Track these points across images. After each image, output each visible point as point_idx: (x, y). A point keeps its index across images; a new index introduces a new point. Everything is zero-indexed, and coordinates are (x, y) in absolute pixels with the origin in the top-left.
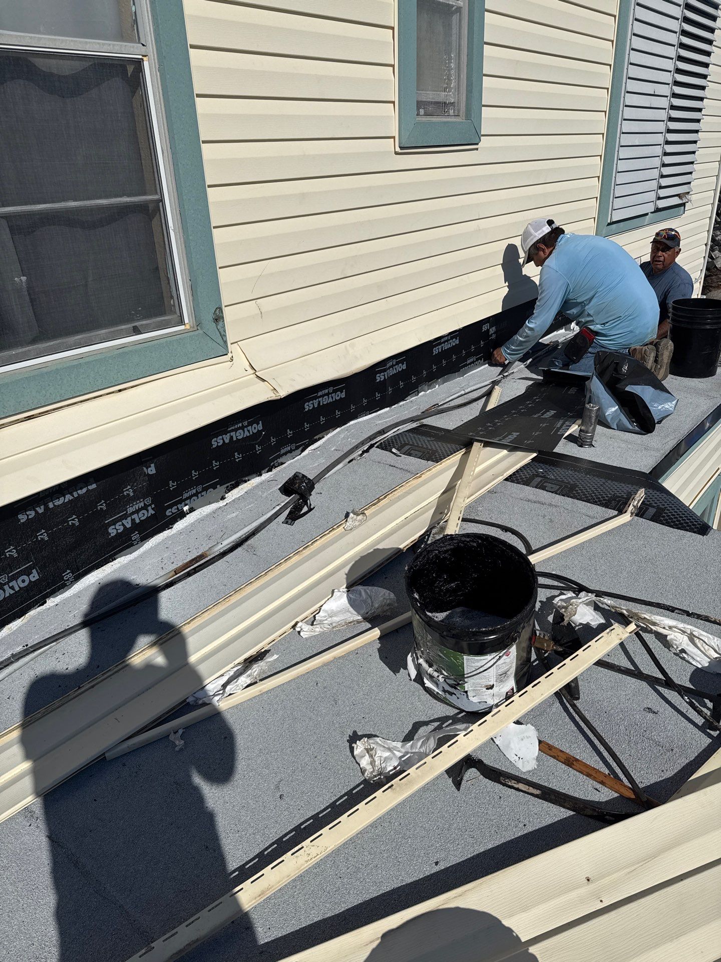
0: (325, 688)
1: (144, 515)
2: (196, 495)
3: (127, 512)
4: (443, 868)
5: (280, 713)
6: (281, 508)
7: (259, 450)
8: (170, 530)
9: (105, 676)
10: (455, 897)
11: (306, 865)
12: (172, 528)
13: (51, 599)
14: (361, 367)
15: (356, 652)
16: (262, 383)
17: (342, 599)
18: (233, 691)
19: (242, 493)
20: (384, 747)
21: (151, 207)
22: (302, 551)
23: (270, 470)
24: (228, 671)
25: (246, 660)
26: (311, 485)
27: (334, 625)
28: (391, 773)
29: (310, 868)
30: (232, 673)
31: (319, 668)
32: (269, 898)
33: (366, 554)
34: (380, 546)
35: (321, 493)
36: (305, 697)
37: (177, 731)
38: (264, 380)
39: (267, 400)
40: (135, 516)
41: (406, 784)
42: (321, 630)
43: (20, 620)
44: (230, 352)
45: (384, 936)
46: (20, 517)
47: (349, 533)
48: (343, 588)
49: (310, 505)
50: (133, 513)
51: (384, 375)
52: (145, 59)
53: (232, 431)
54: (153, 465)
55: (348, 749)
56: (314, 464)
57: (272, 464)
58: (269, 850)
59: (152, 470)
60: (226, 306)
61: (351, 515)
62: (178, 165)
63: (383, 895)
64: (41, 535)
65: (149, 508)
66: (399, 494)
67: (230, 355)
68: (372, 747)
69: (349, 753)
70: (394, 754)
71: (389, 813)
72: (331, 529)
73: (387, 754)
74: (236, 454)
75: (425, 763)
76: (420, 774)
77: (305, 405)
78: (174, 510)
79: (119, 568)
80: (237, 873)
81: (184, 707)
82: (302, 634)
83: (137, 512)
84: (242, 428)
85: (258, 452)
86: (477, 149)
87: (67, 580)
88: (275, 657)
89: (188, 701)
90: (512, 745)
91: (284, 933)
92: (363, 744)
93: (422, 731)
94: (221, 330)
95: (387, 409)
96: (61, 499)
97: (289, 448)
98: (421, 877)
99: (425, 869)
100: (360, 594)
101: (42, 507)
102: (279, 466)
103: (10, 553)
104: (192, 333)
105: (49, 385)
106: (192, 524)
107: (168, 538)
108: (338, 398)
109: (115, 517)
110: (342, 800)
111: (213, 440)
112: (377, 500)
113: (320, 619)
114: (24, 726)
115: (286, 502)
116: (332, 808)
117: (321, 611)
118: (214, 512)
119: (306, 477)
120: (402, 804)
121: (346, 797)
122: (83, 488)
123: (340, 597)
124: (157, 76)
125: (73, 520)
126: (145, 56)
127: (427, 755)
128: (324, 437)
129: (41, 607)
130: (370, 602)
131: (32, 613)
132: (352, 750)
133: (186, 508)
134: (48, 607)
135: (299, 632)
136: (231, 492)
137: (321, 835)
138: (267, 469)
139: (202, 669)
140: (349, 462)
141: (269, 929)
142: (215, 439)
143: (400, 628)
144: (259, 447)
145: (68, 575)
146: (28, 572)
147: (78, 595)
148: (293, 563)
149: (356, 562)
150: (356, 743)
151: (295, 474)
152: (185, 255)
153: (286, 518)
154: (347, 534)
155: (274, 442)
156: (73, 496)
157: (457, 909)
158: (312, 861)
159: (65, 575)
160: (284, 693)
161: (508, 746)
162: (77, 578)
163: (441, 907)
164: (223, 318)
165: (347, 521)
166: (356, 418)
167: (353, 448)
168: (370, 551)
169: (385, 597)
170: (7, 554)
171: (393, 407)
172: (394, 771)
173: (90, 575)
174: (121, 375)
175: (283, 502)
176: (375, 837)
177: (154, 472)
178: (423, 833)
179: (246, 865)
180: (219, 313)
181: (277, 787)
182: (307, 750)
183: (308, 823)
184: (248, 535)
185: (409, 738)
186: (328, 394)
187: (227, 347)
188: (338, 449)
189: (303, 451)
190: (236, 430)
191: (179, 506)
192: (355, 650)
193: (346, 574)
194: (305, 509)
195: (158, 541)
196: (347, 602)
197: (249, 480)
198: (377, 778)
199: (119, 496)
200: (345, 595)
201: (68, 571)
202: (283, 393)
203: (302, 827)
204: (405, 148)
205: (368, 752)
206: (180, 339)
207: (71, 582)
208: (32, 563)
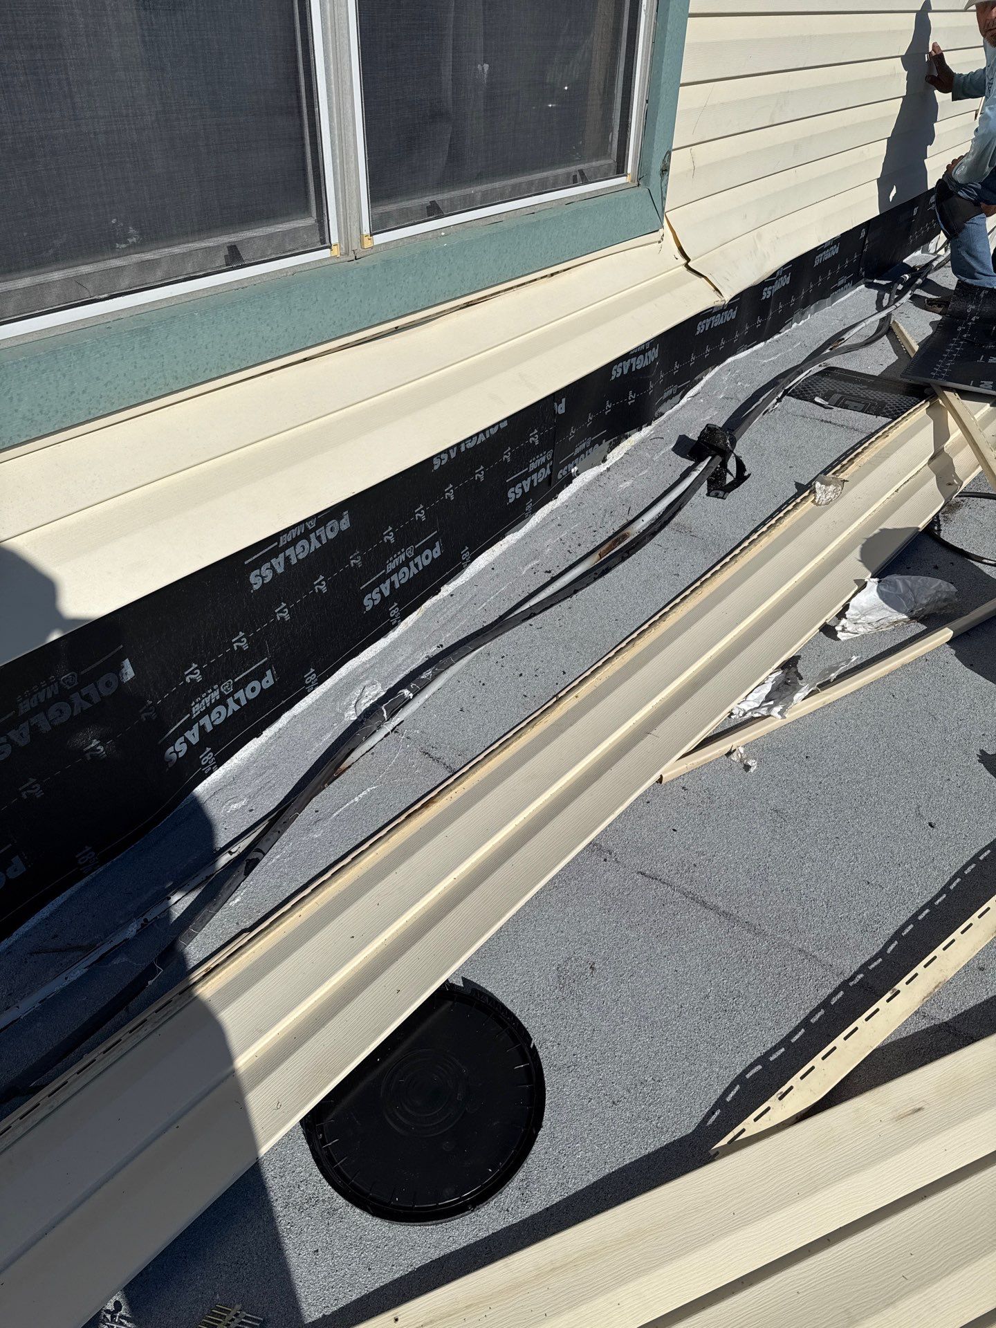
0: (907, 700)
1: (541, 476)
2: (585, 451)
3: (529, 469)
6: (700, 473)
7: (651, 389)
8: (555, 501)
12: (557, 498)
13: (445, 586)
16: (699, 279)
17: (871, 593)
19: (622, 453)
23: (648, 424)
27: (874, 625)
34: (889, 524)
38: (700, 276)
40: (534, 476)
43: (416, 613)
44: (661, 226)
46: (435, 461)
47: (827, 509)
50: (534, 472)
51: (771, 290)
53: (634, 355)
54: (564, 400)
55: (985, 771)
58: (955, 884)
60: (674, 150)
61: (816, 484)
64: (448, 491)
65: (546, 466)
67: (660, 232)
69: (989, 775)
72: (794, 503)
74: (630, 392)
77: (698, 325)
78: (565, 471)
79: (507, 549)
83: (537, 470)
84: (644, 352)
85: (650, 393)
87: (464, 561)
94: (664, 191)
95: (762, 344)
97: (671, 391)
100: (896, 586)
101: (455, 449)
102: (657, 418)
103: (420, 515)
104: (635, 190)
106: (576, 495)
107: (554, 512)
108: (728, 319)
109: (517, 476)
111: (614, 368)
113: (852, 617)
115: (704, 465)
117: (850, 607)
118: (597, 479)
125: (480, 472)
128: (703, 378)
129: (435, 597)
130: (910, 595)
131: (428, 604)
133: (573, 471)
134: (443, 597)
136: (613, 451)
142: (616, 366)
143: (971, 630)
144: (652, 384)
145: (466, 554)
146: (433, 544)
147: (472, 583)
153: (709, 491)
154: (822, 511)
155: (662, 378)
156: (486, 437)
159: (463, 554)
162: (472, 559)
164: (669, 168)
165: (813, 492)
166: (735, 353)
169: (939, 589)
170: (417, 516)
171: (768, 341)
173: (481, 556)
177: (563, 408)
180: (668, 160)
181: (919, 815)
183: (986, 854)
186: (721, 312)
187: (663, 218)
188: (728, 396)
189: (682, 397)
191: (568, 467)
194: (730, 477)
195: (542, 515)
196: (877, 596)
197: (630, 436)
199: (525, 443)
200: (876, 587)
201: (467, 548)
202: (727, 297)
207: (468, 564)
208: (436, 532)
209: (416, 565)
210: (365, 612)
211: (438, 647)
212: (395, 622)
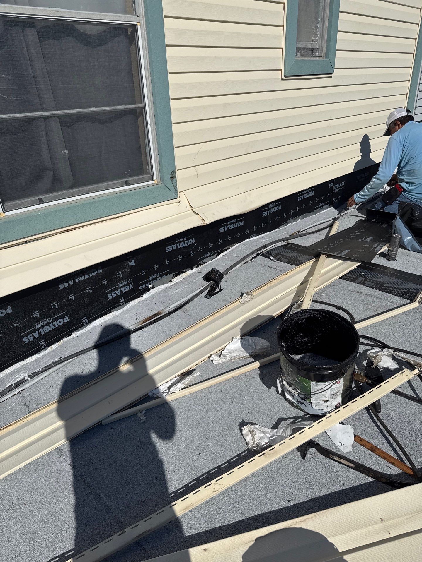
0: (226, 393)
1: (127, 289)
2: (156, 278)
3: (118, 286)
4: (293, 504)
5: (201, 406)
6: (203, 289)
7: (192, 254)
8: (141, 298)
9: (103, 377)
10: (300, 522)
11: (213, 494)
12: (142, 297)
13: (75, 332)
14: (254, 208)
15: (245, 375)
16: (196, 215)
17: (238, 343)
18: (174, 391)
19: (182, 279)
20: (260, 431)
21: (138, 111)
22: (215, 314)
23: (198, 266)
24: (171, 379)
25: (181, 374)
26: (221, 276)
27: (233, 358)
28: (264, 446)
29: (215, 496)
30: (173, 381)
31: (223, 382)
32: (191, 511)
33: (252, 318)
34: (261, 314)
35: (227, 281)
36: (214, 398)
37: (142, 412)
38: (197, 214)
39: (199, 225)
40: (122, 289)
41: (273, 453)
42: (225, 360)
43: (58, 343)
44: (179, 197)
45: (258, 539)
46: (60, 286)
47: (243, 305)
48: (239, 337)
49: (221, 287)
50: (121, 287)
51: (267, 213)
52: (138, 24)
53: (178, 243)
54: (133, 261)
55: (239, 430)
56: (223, 264)
57: (200, 262)
58: (192, 484)
59: (132, 263)
60: (177, 170)
61: (245, 295)
62: (154, 87)
63: (257, 516)
64: (71, 296)
65: (130, 285)
66: (274, 284)
67: (178, 199)
68: (253, 430)
69: (239, 432)
70: (266, 435)
71: (262, 469)
72: (232, 302)
73: (262, 435)
74: (179, 256)
75: (285, 442)
76: (281, 448)
77: (220, 229)
78: (144, 286)
79: (113, 317)
80: (173, 495)
81: (146, 398)
82: (214, 362)
83: (124, 286)
84: (184, 241)
85: (192, 256)
86: (331, 77)
87: (84, 323)
88: (199, 374)
89: (148, 395)
90: (338, 436)
91: (199, 532)
92: (248, 428)
93: (283, 423)
94: (175, 184)
95: (268, 233)
96: (82, 277)
97: (209, 254)
98: (279, 508)
99: (282, 504)
100: (248, 341)
101: (72, 281)
102: (203, 264)
103: (54, 306)
104: (159, 185)
105: (79, 213)
106: (153, 295)
107: (140, 302)
108: (239, 226)
109: (112, 289)
110: (235, 459)
111: (167, 248)
112: (260, 287)
113: (224, 354)
114: (59, 402)
115: (207, 285)
116: (229, 463)
117: (225, 349)
118: (166, 289)
119: (219, 271)
120: (271, 464)
121: (237, 458)
122: (95, 272)
123: (236, 342)
124: (145, 34)
125: (89, 289)
126: (138, 23)
127: (286, 438)
128: (230, 248)
129: (69, 337)
130: (254, 346)
131: (64, 340)
132: (241, 431)
133: (150, 286)
134: (73, 337)
135: (212, 361)
136: (176, 278)
137: (222, 478)
138: (196, 266)
139: (156, 377)
140: (244, 264)
141: (190, 528)
142: (168, 247)
143: (272, 362)
144: (192, 252)
145: (85, 320)
146: (63, 317)
147: (90, 331)
148: (210, 321)
149: (247, 322)
150: (244, 427)
151: (212, 269)
152: (156, 140)
153: (206, 295)
154: (242, 306)
155: (201, 250)
156: (89, 276)
157: (301, 529)
158: (216, 492)
159: (83, 320)
160: (203, 395)
161: (335, 437)
162: (90, 322)
163: (291, 527)
164: (176, 177)
165: (242, 298)
166: (249, 237)
167: (247, 256)
168: (255, 317)
169: (263, 344)
170: (52, 306)
171: (272, 232)
172: (266, 445)
173: (97, 320)
174: (118, 208)
175: (204, 285)
176: (253, 482)
177: (134, 264)
178: (282, 483)
179: (179, 491)
180: (174, 174)
181: (197, 448)
182: (215, 429)
183: (215, 470)
184: (184, 303)
185: (275, 426)
186: (233, 223)
187: (177, 194)
188: (238, 255)
189: (217, 256)
190: (180, 242)
191: (147, 284)
192: (245, 373)
193: (240, 329)
194: (217, 290)
195: (134, 304)
196: (240, 345)
197: (186, 272)
198: (256, 448)
199: (114, 277)
200: (240, 341)
201: (85, 318)
202: (208, 222)
203: (211, 472)
204: (288, 77)
205: (251, 433)
206: (152, 189)
207: (87, 324)
208: (65, 312)
209: (54, 325)
210: (24, 344)
211: (59, 358)
212: (43, 347)
